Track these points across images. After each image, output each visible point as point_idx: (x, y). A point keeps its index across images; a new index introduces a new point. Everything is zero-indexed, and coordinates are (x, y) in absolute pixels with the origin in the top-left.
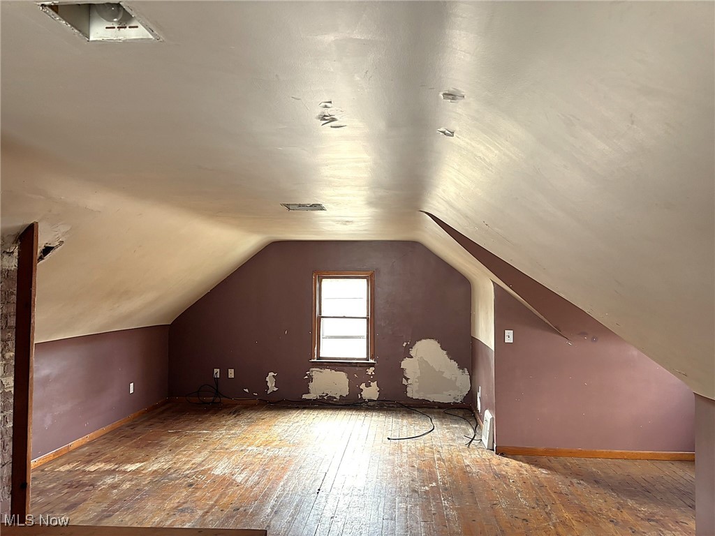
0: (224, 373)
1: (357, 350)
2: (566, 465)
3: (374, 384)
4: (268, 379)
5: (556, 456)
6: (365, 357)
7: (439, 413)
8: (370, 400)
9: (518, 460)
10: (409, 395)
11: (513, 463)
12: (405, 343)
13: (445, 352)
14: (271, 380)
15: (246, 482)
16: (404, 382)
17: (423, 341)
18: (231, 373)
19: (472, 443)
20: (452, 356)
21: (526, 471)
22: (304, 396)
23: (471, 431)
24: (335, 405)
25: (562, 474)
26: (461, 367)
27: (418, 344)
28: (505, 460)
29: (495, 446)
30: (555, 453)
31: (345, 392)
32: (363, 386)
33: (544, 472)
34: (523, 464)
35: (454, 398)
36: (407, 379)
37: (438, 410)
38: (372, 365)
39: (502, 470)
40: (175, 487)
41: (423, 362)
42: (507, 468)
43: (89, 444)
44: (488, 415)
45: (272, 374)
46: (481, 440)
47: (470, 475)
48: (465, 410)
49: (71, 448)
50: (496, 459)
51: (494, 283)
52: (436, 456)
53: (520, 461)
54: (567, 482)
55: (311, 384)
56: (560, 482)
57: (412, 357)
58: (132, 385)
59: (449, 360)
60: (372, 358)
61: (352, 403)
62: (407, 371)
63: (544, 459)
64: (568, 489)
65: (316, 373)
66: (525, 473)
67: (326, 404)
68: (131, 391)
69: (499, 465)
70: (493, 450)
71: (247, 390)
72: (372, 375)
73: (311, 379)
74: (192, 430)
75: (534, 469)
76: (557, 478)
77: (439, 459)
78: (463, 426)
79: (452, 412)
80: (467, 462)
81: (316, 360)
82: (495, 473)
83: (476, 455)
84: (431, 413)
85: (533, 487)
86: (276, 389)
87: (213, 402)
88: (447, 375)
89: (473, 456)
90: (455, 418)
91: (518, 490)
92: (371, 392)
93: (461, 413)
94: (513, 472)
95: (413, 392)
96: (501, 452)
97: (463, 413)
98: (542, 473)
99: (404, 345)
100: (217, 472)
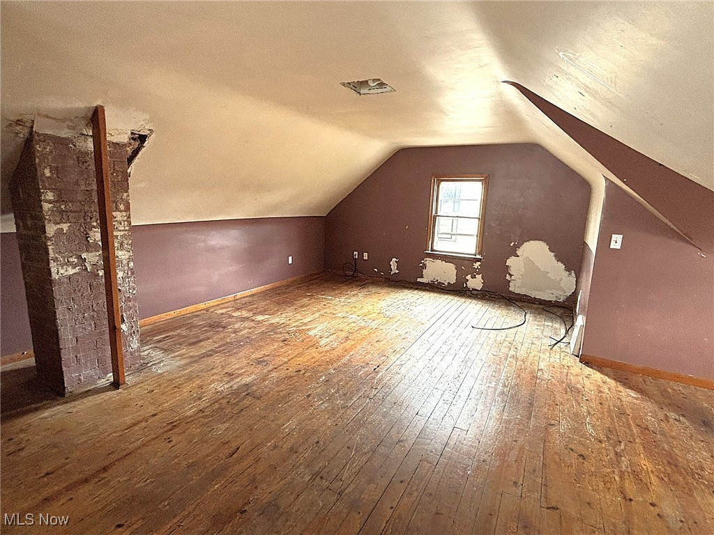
0: (361, 255)
1: (467, 245)
2: (665, 391)
3: (479, 277)
4: (391, 263)
5: (655, 378)
6: (474, 253)
7: (537, 309)
8: (474, 290)
9: (603, 374)
10: (510, 289)
11: (597, 376)
12: (513, 243)
13: (553, 254)
14: (393, 264)
15: (326, 346)
16: (508, 277)
17: (532, 242)
18: (366, 256)
19: (558, 345)
20: (559, 258)
21: (609, 389)
22: (418, 280)
23: (563, 331)
24: (442, 289)
25: (656, 402)
26: (568, 269)
27: (526, 244)
28: (588, 370)
29: (580, 353)
30: (656, 375)
31: (453, 281)
32: (469, 277)
33: (632, 394)
34: (608, 380)
35: (556, 297)
36: (511, 275)
37: (538, 306)
38: (479, 260)
39: (578, 382)
40: (273, 340)
41: (529, 263)
42: (587, 382)
43: (252, 296)
44: (580, 321)
45: (395, 259)
46: (569, 343)
47: (538, 381)
48: (563, 310)
49: (237, 298)
50: (577, 367)
51: (606, 179)
52: (511, 353)
53: (607, 375)
54: (661, 415)
55: (424, 271)
56: (649, 412)
57: (518, 256)
58: (290, 258)
59: (556, 262)
60: (479, 254)
61: (458, 290)
62: (512, 268)
63: (639, 379)
64: (659, 424)
65: (428, 261)
66: (607, 391)
67: (435, 287)
68: (290, 262)
69: (577, 375)
70: (578, 356)
71: (376, 270)
72: (477, 268)
73: (425, 266)
74: (323, 295)
75: (621, 388)
76: (648, 406)
77: (513, 357)
78: (557, 326)
79: (551, 309)
80: (542, 366)
81: (430, 252)
82: (569, 386)
83: (556, 358)
84: (529, 308)
85: (609, 411)
86: (397, 272)
87: (352, 276)
88: (552, 276)
89: (552, 360)
90: (551, 315)
91: (589, 413)
92: (476, 283)
93: (560, 311)
94: (592, 388)
95: (516, 287)
96: (586, 361)
97: (562, 311)
98: (629, 396)
99: (512, 245)
100: (311, 333)
